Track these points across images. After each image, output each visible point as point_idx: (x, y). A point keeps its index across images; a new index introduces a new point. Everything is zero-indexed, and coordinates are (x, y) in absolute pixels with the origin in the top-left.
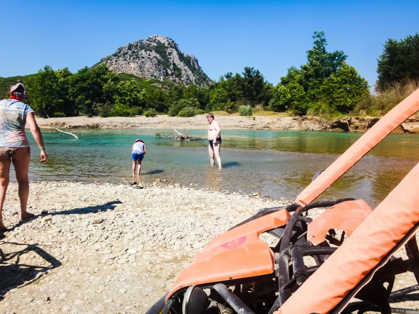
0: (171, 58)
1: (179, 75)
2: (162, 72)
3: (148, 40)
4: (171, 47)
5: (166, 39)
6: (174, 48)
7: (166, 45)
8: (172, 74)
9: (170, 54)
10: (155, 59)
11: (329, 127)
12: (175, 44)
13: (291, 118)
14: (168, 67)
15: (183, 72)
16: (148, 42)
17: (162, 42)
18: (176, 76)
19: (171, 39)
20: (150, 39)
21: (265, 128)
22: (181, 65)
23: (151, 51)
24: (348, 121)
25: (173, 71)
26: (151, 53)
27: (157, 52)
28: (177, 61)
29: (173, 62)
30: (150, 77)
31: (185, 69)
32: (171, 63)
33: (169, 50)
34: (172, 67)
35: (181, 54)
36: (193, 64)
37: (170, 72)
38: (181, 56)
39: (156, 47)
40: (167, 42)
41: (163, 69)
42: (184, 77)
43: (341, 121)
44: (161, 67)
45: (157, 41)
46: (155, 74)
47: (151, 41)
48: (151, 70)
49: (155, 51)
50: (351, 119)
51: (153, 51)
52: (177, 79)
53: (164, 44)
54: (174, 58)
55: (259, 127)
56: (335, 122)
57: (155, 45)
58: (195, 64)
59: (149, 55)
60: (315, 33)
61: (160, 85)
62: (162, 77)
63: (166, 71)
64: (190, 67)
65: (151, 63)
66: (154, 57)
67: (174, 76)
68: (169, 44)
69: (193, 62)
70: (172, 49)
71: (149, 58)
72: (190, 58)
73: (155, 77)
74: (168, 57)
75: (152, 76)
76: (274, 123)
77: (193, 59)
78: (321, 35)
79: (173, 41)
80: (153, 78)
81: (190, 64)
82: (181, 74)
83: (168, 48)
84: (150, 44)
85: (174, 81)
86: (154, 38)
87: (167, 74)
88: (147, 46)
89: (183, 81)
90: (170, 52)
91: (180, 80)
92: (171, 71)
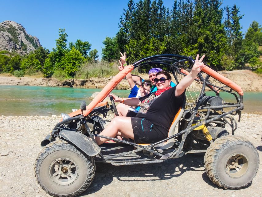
0: (19, 37)
1: (25, 49)
2: (12, 46)
3: (3, 24)
4: (20, 30)
5: (17, 24)
6: (22, 31)
7: (17, 28)
8: (20, 48)
9: (19, 34)
10: (7, 37)
11: (61, 84)
12: (23, 28)
13: (42, 79)
14: (17, 43)
15: (28, 48)
16: (3, 25)
17: (14, 26)
18: (23, 50)
19: (20, 25)
20: (5, 23)
21: (26, 84)
22: (27, 43)
23: (5, 31)
24: (72, 81)
25: (21, 46)
26: (4, 33)
27: (9, 32)
28: (24, 40)
29: (21, 41)
30: (3, 49)
31: (30, 45)
32: (19, 41)
33: (18, 32)
34: (20, 43)
35: (27, 35)
36: (36, 43)
37: (18, 47)
38: (27, 37)
39: (9, 29)
40: (17, 26)
41: (13, 44)
42: (29, 51)
43: (68, 81)
44: (12, 43)
45: (10, 25)
46: (7, 47)
47: (5, 25)
48: (4, 45)
49: (8, 31)
50: (73, 80)
51: (6, 31)
52: (23, 52)
53: (15, 27)
54: (22, 37)
55: (22, 84)
56: (65, 82)
57: (8, 27)
58: (38, 43)
59: (3, 34)
60: (60, 29)
61: (9, 55)
62: (11, 50)
63: (15, 46)
64: (33, 44)
65: (4, 40)
66: (7, 35)
67: (21, 50)
68: (19, 27)
69: (36, 42)
70: (21, 31)
71: (2, 36)
72: (34, 39)
73: (7, 49)
74: (18, 36)
75: (4, 49)
76: (32, 82)
77: (36, 39)
78: (63, 31)
79: (22, 26)
80: (6, 50)
81: (34, 43)
82: (26, 49)
83: (17, 30)
84: (4, 27)
85: (21, 53)
86: (8, 23)
87: (16, 48)
88: (2, 28)
89: (28, 53)
90: (19, 33)
91: (26, 53)
92: (20, 46)
